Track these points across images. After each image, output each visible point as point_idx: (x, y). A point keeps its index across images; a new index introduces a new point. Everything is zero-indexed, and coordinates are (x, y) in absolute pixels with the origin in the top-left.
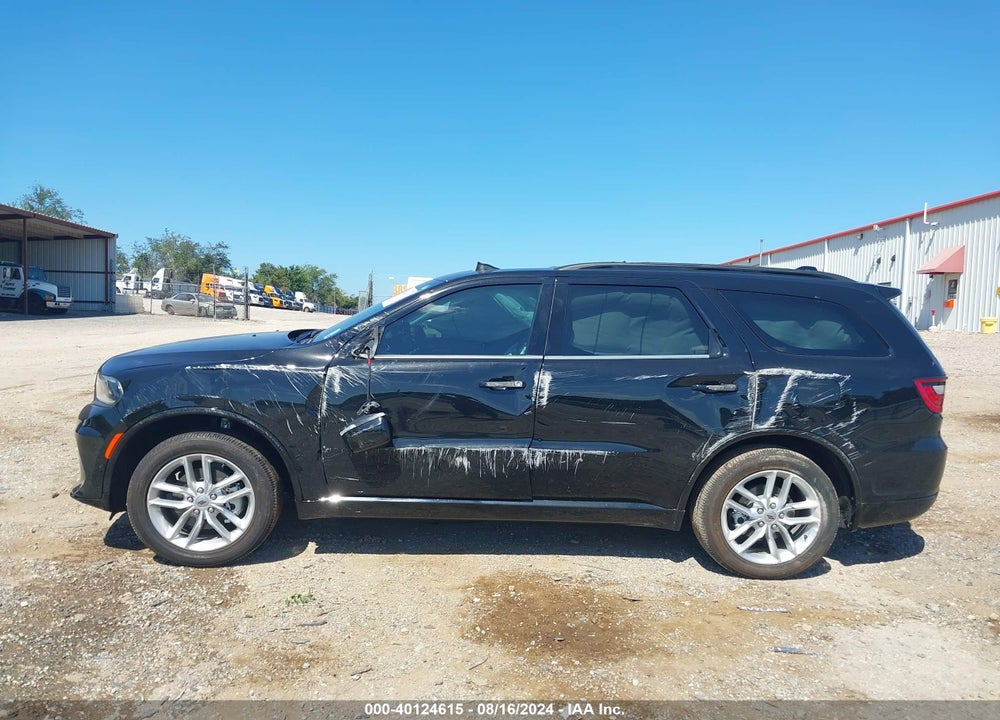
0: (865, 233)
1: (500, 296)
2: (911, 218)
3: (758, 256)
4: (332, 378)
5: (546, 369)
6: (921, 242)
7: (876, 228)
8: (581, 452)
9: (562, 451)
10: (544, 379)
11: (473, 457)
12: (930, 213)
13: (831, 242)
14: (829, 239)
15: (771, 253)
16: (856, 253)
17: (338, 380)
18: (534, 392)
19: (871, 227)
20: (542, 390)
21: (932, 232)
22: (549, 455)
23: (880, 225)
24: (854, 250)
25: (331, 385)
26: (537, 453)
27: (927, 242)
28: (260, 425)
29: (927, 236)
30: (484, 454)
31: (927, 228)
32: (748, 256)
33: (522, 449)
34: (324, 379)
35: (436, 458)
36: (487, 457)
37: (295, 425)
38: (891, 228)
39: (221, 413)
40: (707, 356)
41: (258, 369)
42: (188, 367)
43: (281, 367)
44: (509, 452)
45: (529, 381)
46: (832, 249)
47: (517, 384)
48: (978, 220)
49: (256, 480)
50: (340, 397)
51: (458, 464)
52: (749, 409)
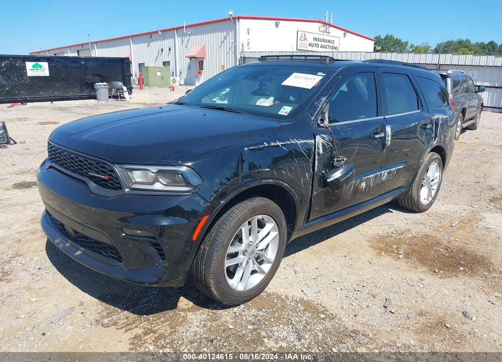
0: (153, 35)
2: (177, 29)
3: (88, 43)
4: (318, 144)
5: (388, 124)
6: (183, 42)
7: (160, 32)
8: (396, 168)
9: (392, 169)
10: (388, 130)
11: (368, 181)
12: (187, 27)
13: (134, 38)
14: (132, 36)
15: (96, 43)
16: (148, 46)
17: (321, 145)
19: (157, 32)
20: (388, 136)
21: (188, 37)
22: (388, 173)
23: (162, 31)
24: (147, 44)
25: (318, 149)
26: (385, 173)
27: (186, 42)
28: (289, 185)
29: (186, 39)
30: (370, 179)
31: (186, 35)
33: (382, 172)
34: (315, 144)
35: (355, 185)
36: (372, 180)
37: (305, 181)
38: (166, 33)
39: (271, 181)
40: (419, 111)
41: (285, 143)
42: (246, 149)
43: (295, 140)
44: (378, 175)
45: (385, 133)
46: (135, 43)
47: (382, 135)
48: (210, 33)
49: (281, 224)
50: (322, 156)
51: (361, 187)
52: (433, 135)
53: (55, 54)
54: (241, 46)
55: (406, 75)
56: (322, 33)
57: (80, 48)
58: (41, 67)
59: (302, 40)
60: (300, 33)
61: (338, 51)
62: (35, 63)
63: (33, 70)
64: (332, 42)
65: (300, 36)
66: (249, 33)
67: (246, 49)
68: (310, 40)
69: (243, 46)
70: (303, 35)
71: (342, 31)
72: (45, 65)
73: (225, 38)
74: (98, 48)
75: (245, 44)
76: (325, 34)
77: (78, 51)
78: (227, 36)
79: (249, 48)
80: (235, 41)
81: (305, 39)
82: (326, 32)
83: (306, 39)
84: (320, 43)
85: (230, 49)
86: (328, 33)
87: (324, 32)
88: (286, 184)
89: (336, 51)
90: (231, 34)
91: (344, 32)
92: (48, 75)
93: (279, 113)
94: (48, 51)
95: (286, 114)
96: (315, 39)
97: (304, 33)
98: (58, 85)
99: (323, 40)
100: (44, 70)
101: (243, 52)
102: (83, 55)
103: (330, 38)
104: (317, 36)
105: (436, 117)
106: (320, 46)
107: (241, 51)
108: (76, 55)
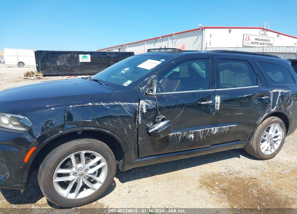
0: (157, 39)
1: (194, 64)
2: (170, 35)
3: (124, 45)
4: (142, 106)
5: (218, 95)
6: (173, 43)
7: (160, 38)
8: (228, 126)
9: (223, 127)
10: (218, 99)
11: (195, 134)
12: (175, 34)
13: (147, 41)
14: (146, 40)
15: (128, 44)
16: (154, 45)
17: (144, 107)
18: (216, 105)
19: (159, 38)
20: (217, 103)
21: (176, 40)
22: (219, 129)
23: (161, 37)
24: (154, 44)
25: (142, 109)
26: (215, 129)
27: (174, 43)
28: (112, 132)
29: (174, 41)
30: (199, 132)
31: (174, 39)
32: (121, 45)
33: (212, 128)
34: (139, 106)
35: (182, 136)
36: (200, 133)
37: (128, 130)
38: (164, 38)
39: (93, 128)
40: (258, 86)
41: (109, 104)
42: (71, 106)
43: (119, 102)
44: (207, 130)
45: (214, 101)
46: (147, 44)
47: (211, 102)
48: (188, 37)
49: (108, 158)
50: (146, 114)
51: (190, 138)
52: (271, 104)
53: (108, 51)
54: (205, 44)
55: (246, 61)
56: (261, 35)
57: (120, 47)
58: (87, 57)
59: (247, 40)
60: (245, 36)
61: (272, 46)
62: (84, 55)
63: (83, 59)
64: (268, 41)
65: (245, 38)
66: (211, 37)
67: (208, 46)
68: (253, 39)
69: (206, 44)
70: (248, 37)
71: (276, 34)
72: (89, 56)
73: (197, 40)
74: (129, 47)
75: (208, 43)
76: (263, 36)
77: (119, 49)
78: (197, 39)
79: (210, 46)
80: (202, 42)
81: (248, 40)
82: (264, 35)
83: (250, 39)
84: (259, 42)
85: (199, 46)
86: (266, 35)
87: (263, 34)
88: (108, 131)
89: (271, 46)
90: (200, 37)
91: (277, 34)
92: (90, 61)
93: (123, 85)
94: (106, 49)
95: (126, 86)
96: (256, 39)
97: (248, 36)
98: (95, 67)
99: (262, 40)
100: (88, 59)
101: (206, 48)
102: (121, 51)
103: (267, 38)
104: (257, 37)
105: (275, 91)
106: (259, 44)
107: (205, 47)
108: (118, 51)
